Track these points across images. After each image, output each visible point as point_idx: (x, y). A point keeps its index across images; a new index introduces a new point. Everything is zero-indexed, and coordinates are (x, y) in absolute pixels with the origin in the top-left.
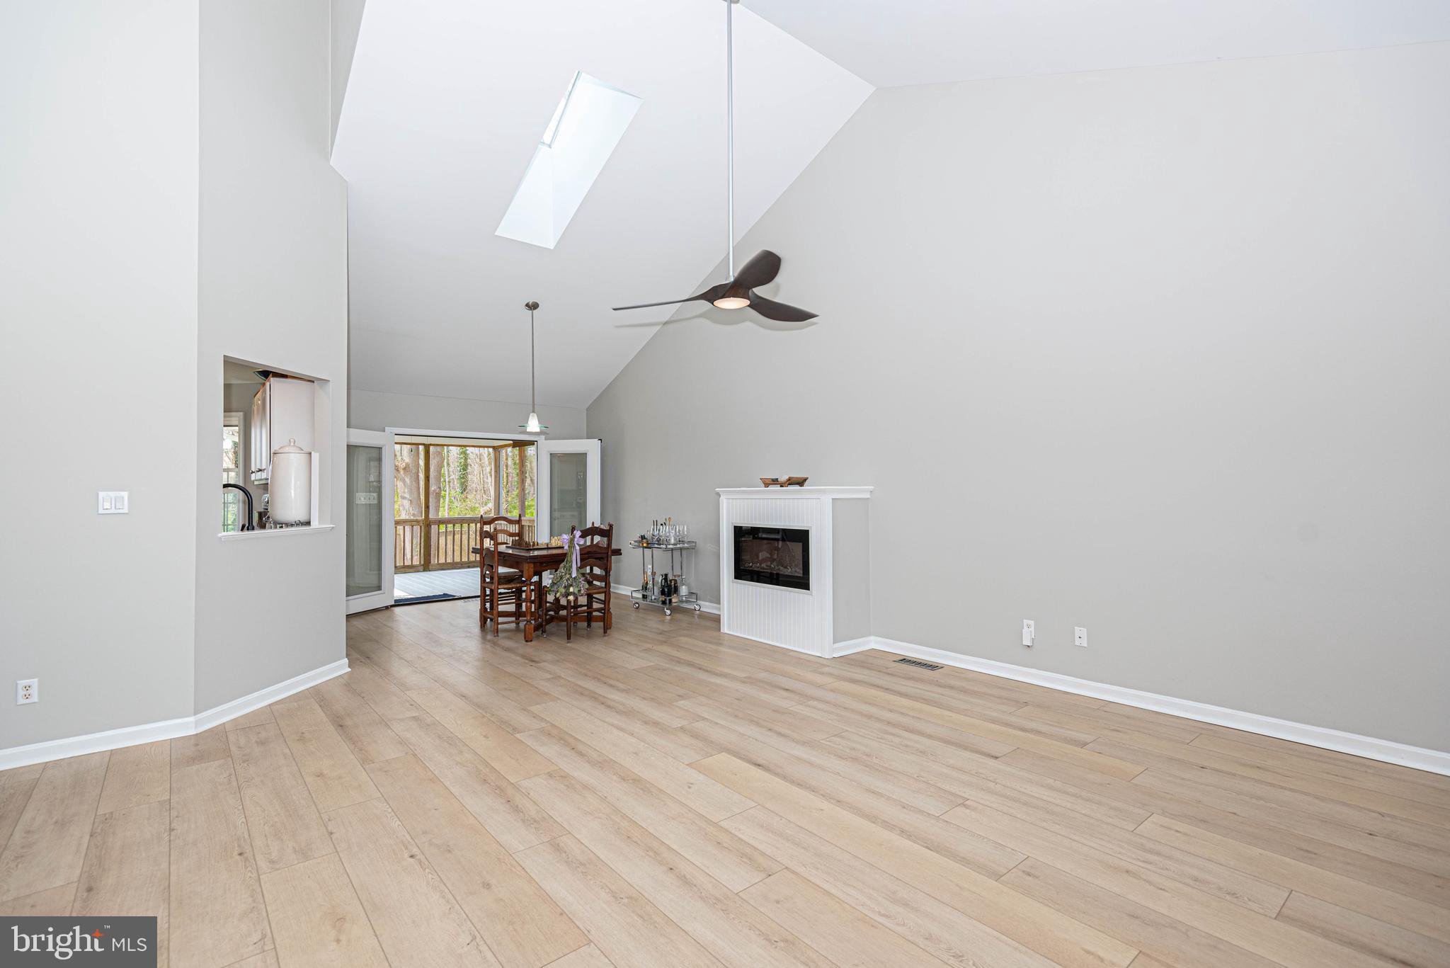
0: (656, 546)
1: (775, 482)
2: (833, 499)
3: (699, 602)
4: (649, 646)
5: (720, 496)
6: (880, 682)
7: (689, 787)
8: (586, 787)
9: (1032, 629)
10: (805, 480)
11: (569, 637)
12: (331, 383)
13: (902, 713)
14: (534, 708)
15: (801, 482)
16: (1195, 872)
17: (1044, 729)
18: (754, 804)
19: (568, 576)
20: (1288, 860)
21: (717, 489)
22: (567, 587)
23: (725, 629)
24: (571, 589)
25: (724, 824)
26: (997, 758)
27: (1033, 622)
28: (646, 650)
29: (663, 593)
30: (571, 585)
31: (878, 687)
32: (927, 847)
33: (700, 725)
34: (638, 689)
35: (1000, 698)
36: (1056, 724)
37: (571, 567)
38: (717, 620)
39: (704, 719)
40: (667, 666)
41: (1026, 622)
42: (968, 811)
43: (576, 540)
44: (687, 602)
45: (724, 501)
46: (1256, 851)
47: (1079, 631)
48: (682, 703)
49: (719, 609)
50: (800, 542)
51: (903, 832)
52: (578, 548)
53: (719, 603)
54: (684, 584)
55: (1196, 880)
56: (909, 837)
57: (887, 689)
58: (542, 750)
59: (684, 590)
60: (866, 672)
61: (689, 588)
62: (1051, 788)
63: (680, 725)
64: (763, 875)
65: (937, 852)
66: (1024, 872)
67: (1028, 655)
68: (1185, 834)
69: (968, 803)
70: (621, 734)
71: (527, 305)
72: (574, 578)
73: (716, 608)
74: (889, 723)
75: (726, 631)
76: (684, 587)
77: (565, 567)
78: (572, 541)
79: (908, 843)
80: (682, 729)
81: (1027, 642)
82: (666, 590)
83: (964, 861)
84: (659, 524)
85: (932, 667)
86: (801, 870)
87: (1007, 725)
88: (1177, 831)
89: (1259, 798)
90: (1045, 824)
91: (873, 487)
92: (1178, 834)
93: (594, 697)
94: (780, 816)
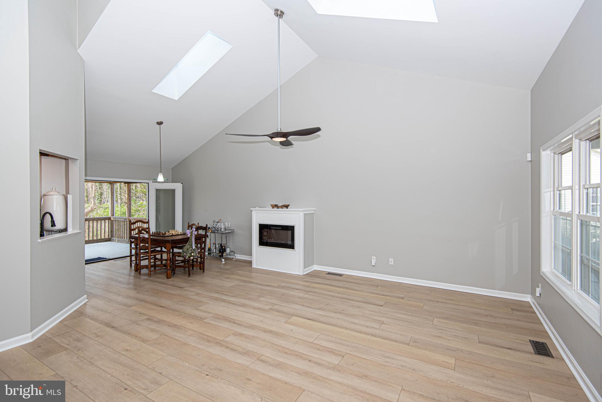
0: (216, 232)
1: (276, 206)
2: (304, 214)
3: (235, 255)
4: (228, 276)
5: (252, 211)
6: (328, 283)
7: (292, 331)
8: (253, 337)
9: (375, 260)
10: (289, 205)
11: (189, 275)
12: (78, 161)
13: (343, 294)
14: (201, 308)
15: (287, 206)
16: (455, 334)
17: (389, 294)
18: (320, 334)
19: (191, 249)
20: (473, 326)
21: (251, 209)
22: (191, 254)
23: (254, 266)
24: (193, 254)
25: (315, 342)
26: (382, 306)
27: (375, 257)
28: (227, 278)
29: (220, 252)
30: (193, 252)
31: (328, 285)
32: (382, 339)
33: (276, 307)
34: (239, 295)
35: (368, 284)
36: (391, 292)
37: (192, 244)
38: (250, 263)
39: (276, 304)
40: (243, 284)
41: (373, 257)
42: (386, 325)
43: (193, 232)
44: (229, 255)
45: (254, 214)
46: (464, 325)
47: (391, 260)
48: (261, 299)
49: (252, 258)
50: (290, 230)
51: (372, 335)
52: (194, 236)
53: (251, 255)
54: (228, 248)
55: (456, 336)
56: (375, 336)
57: (331, 285)
58: (221, 325)
59: (228, 250)
60: (319, 279)
61: (230, 249)
62: (403, 314)
63: (269, 308)
64: (342, 357)
65: (387, 340)
66: (413, 341)
67: (373, 269)
68: (445, 323)
69: (384, 322)
70: (248, 314)
71: (157, 123)
72: (194, 249)
73: (249, 258)
74: (341, 298)
75: (255, 267)
76: (228, 249)
77: (189, 244)
78: (191, 233)
79: (376, 338)
80: (270, 309)
81: (373, 264)
82: (221, 251)
83: (396, 341)
84: (216, 222)
85: (341, 275)
86: (351, 353)
87: (377, 294)
88: (443, 322)
89: (457, 309)
90: (409, 326)
91: (315, 209)
92: (444, 323)
93: (224, 301)
94: (331, 336)
